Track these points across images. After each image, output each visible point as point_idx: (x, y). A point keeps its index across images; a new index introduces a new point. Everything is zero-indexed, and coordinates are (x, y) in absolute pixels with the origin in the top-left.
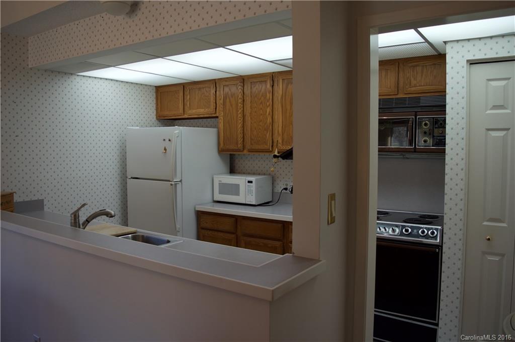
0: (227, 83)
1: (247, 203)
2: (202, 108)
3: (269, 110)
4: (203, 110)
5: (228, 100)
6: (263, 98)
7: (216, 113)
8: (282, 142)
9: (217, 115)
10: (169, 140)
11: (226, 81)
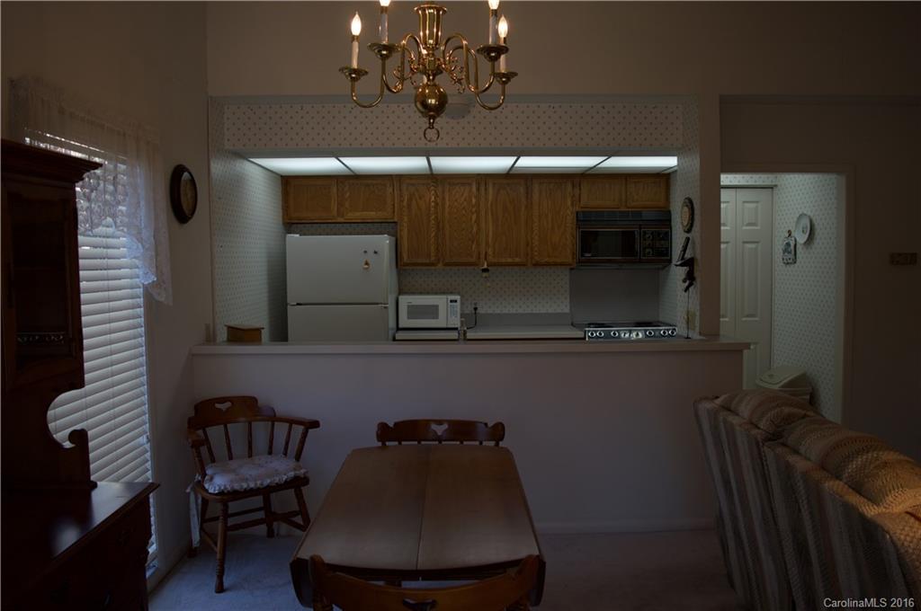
0: (413, 181)
1: (450, 326)
2: (372, 211)
3: (474, 217)
4: (374, 213)
5: (414, 201)
6: (465, 203)
7: (393, 218)
8: (494, 253)
9: (396, 220)
10: (376, 252)
11: (411, 179)
